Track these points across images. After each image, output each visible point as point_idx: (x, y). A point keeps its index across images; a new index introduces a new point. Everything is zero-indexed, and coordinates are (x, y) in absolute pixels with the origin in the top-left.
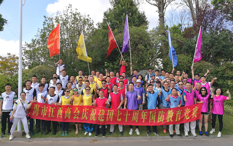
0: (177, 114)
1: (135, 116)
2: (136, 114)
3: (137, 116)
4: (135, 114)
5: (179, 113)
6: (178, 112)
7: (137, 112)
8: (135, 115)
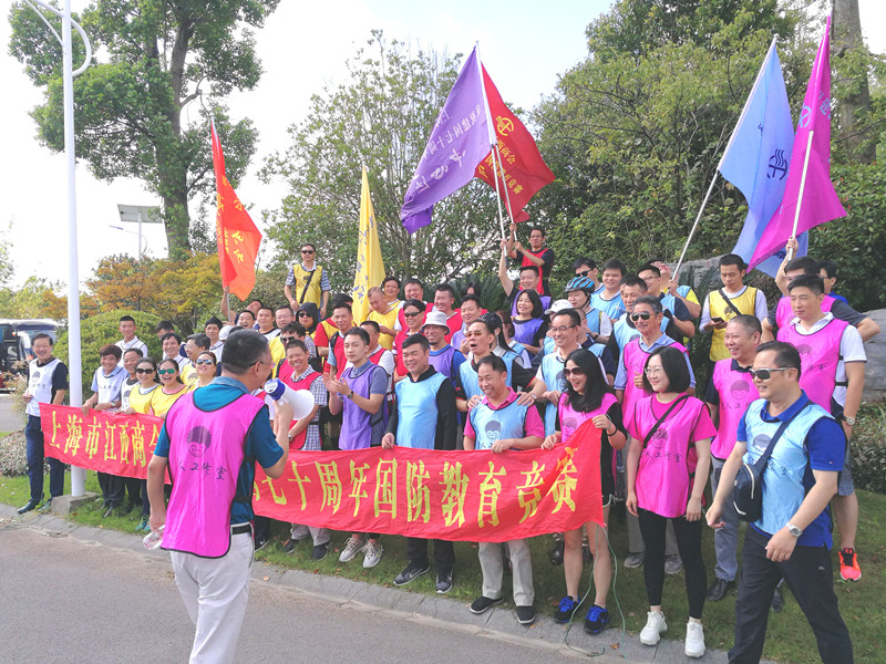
0: (484, 487)
1: (331, 485)
2: (328, 474)
3: (336, 485)
4: (326, 479)
5: (491, 482)
6: (487, 479)
7: (331, 468)
8: (330, 482)
